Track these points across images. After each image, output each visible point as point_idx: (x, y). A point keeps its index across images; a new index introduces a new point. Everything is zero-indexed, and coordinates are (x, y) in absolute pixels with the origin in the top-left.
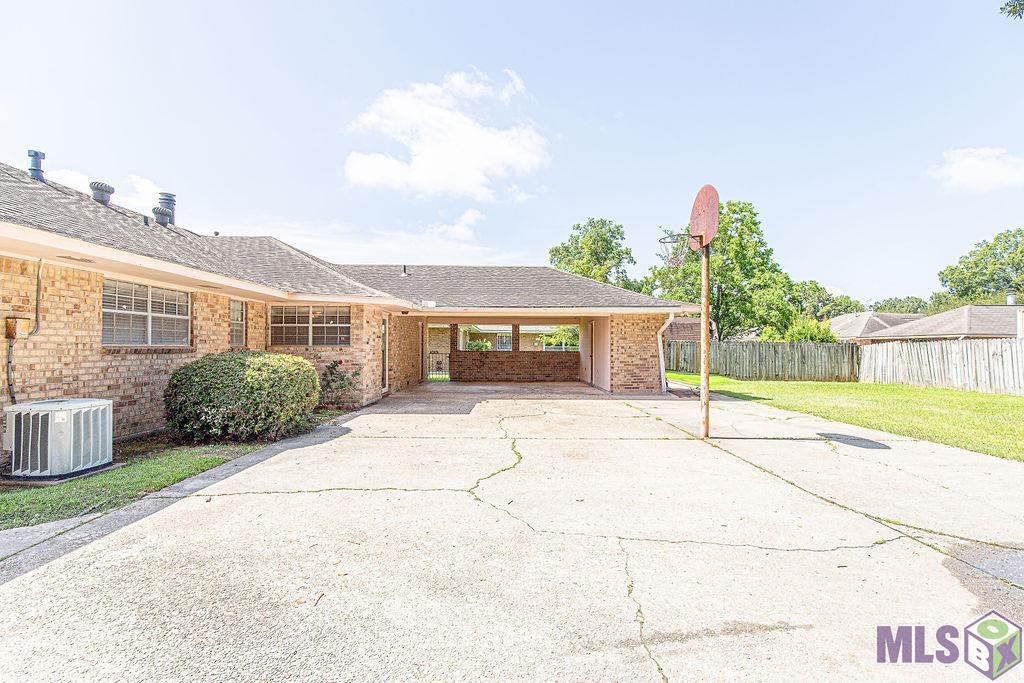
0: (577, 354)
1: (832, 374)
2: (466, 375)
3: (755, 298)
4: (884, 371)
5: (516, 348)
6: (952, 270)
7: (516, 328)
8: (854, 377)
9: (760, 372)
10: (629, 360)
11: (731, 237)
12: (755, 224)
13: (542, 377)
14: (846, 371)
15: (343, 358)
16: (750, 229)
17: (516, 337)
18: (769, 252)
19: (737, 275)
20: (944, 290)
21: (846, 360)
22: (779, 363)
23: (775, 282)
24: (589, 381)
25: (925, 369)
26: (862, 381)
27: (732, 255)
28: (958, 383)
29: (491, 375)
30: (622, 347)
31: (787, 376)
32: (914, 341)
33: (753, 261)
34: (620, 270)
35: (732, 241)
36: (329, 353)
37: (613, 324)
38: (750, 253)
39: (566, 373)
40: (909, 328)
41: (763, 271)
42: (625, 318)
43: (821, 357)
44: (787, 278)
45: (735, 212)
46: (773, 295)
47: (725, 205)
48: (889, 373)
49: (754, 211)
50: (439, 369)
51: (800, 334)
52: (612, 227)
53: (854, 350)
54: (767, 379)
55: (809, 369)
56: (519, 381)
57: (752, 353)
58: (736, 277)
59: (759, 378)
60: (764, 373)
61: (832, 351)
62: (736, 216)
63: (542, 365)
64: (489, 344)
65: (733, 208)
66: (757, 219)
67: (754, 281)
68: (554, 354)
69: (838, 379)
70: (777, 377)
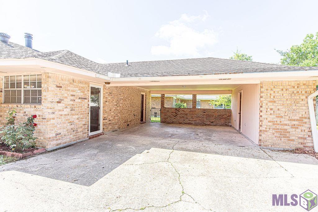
0: (230, 111)
2: (168, 120)
5: (194, 107)
7: (194, 96)
10: (278, 120)
13: (208, 123)
15: (37, 113)
17: (194, 101)
24: (238, 129)
29: (181, 120)
30: (271, 109)
36: (29, 110)
37: (262, 90)
39: (222, 121)
42: (274, 85)
50: (156, 116)
56: (196, 125)
63: (209, 116)
64: (185, 104)
68: (216, 110)
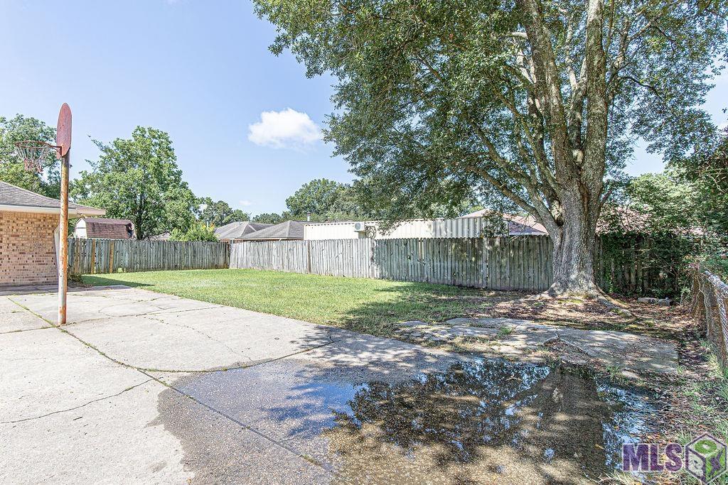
1: (213, 264)
3: (167, 207)
4: (242, 261)
6: (292, 199)
8: (226, 266)
9: (164, 265)
11: (151, 156)
12: (170, 150)
14: (221, 262)
16: (166, 153)
18: (180, 173)
19: (155, 188)
20: (288, 210)
21: (222, 253)
22: (177, 257)
23: (182, 196)
25: (261, 258)
26: (230, 267)
27: (151, 170)
28: (275, 268)
31: (183, 266)
32: (257, 241)
33: (167, 178)
34: (53, 171)
35: (152, 159)
38: (165, 172)
40: (262, 233)
41: (174, 187)
43: (206, 252)
44: (191, 193)
45: (154, 137)
46: (179, 205)
47: (147, 130)
48: (245, 262)
49: (169, 140)
51: (195, 235)
52: (44, 128)
53: (226, 246)
54: (169, 269)
55: (198, 260)
57: (157, 250)
58: (153, 189)
59: (163, 269)
60: (166, 265)
61: (213, 247)
62: (154, 141)
65: (154, 134)
66: (171, 146)
67: (168, 193)
69: (217, 267)
70: (176, 268)
